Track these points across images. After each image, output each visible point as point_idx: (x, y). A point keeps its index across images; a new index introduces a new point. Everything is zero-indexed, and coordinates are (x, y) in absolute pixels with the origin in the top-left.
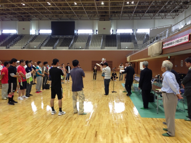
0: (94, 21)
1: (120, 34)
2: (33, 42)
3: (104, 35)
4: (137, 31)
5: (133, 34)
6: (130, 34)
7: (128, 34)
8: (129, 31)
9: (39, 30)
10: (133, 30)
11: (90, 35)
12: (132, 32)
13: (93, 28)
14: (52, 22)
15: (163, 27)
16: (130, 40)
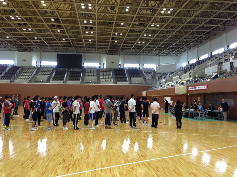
0: (101, 55)
1: (127, 69)
2: (38, 75)
3: (112, 69)
4: (143, 66)
5: (140, 68)
6: (137, 69)
7: (136, 69)
8: (136, 66)
9: (41, 62)
10: (140, 65)
11: (97, 68)
12: (139, 67)
13: (100, 61)
14: (58, 55)
15: (168, 64)
16: (139, 75)
